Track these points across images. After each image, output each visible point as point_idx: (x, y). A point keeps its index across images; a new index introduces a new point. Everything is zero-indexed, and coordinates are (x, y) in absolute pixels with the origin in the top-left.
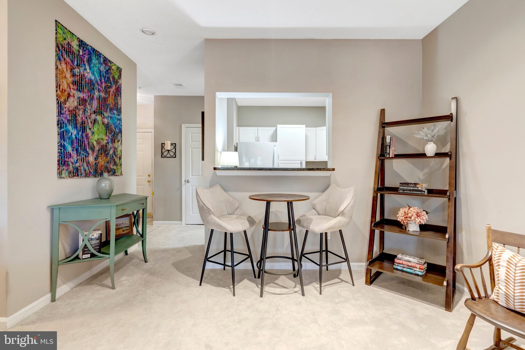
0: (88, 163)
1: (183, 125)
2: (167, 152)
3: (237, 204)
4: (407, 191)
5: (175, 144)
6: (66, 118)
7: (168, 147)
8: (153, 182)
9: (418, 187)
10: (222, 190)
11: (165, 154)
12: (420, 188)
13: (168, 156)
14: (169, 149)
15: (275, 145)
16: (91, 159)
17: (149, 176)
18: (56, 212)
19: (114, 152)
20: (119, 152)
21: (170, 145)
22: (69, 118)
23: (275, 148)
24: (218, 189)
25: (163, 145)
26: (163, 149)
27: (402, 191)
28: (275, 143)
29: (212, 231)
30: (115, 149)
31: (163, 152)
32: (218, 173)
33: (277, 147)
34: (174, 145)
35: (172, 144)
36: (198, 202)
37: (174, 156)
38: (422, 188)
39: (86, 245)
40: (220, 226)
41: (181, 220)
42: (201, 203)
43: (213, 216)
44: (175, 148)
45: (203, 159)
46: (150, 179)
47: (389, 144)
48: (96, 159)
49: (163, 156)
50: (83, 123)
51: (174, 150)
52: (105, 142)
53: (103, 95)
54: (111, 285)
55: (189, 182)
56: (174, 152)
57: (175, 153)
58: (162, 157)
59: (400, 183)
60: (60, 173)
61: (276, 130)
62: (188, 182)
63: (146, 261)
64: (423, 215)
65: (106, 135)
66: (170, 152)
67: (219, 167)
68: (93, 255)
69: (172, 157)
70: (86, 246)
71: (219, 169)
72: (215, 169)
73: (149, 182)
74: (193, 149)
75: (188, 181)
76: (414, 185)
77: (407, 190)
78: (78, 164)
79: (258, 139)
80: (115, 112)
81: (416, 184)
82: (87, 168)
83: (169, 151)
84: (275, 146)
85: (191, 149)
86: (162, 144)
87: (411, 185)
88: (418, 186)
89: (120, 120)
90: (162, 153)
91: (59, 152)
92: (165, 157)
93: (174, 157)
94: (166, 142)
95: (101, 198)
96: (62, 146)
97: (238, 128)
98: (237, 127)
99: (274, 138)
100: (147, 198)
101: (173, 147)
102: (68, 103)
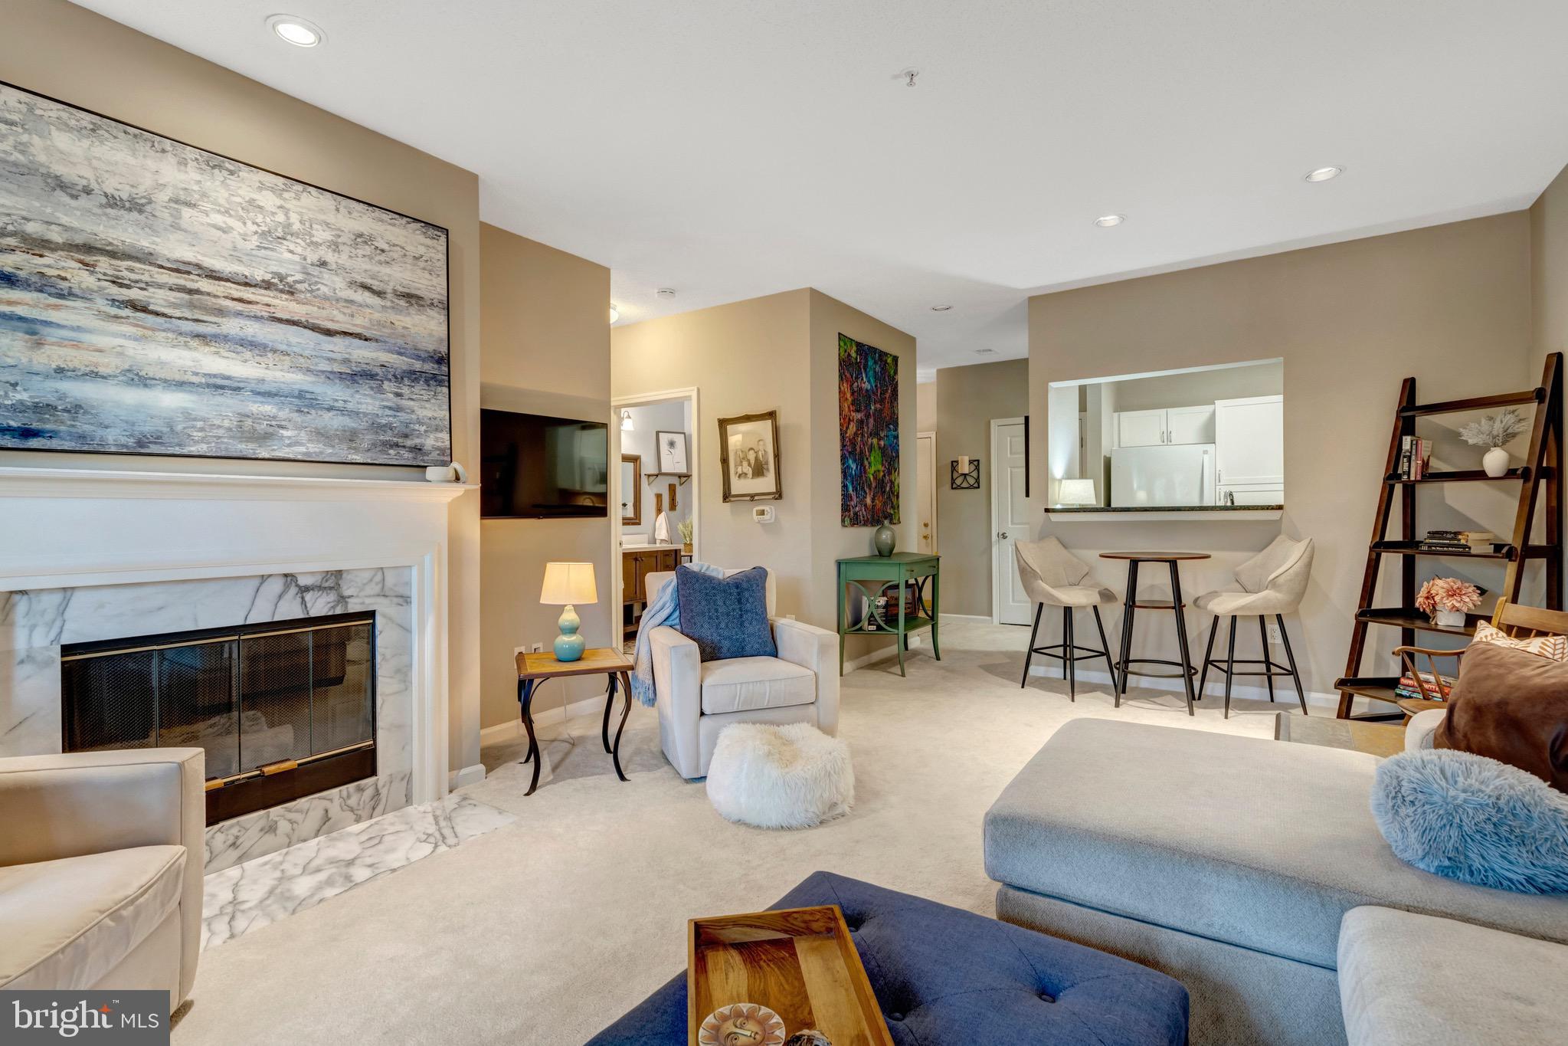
0: (866, 505)
1: (992, 422)
2: (962, 478)
3: (1086, 570)
4: (1435, 547)
5: (978, 461)
6: (847, 450)
7: (965, 467)
8: (935, 538)
9: (1460, 540)
10: (1060, 545)
11: (958, 482)
12: (1463, 542)
13: (965, 485)
14: (966, 471)
15: (1207, 451)
16: (868, 501)
17: (926, 525)
18: (843, 567)
19: (891, 488)
20: (896, 487)
21: (967, 463)
22: (850, 450)
23: (1206, 457)
24: (1053, 545)
25: (955, 464)
26: (955, 472)
27: (1425, 548)
28: (1210, 447)
29: (1041, 605)
30: (892, 483)
31: (954, 477)
32: (1053, 517)
33: (1214, 458)
34: (976, 463)
35: (971, 462)
36: (1018, 561)
37: (976, 485)
38: (1467, 542)
39: (872, 613)
40: (1052, 597)
41: (991, 615)
42: (1022, 561)
43: (1041, 581)
44: (977, 468)
45: (1027, 495)
46: (928, 531)
47: (1408, 454)
48: (873, 500)
49: (954, 486)
50: (861, 452)
51: (975, 474)
52: (882, 474)
53: (878, 406)
54: (900, 674)
55: (1007, 537)
56: (976, 477)
57: (977, 480)
58: (952, 488)
59: (1429, 533)
60: (843, 521)
61: (1214, 414)
62: (1004, 536)
63: (938, 658)
64: (1464, 594)
65: (883, 465)
66: (967, 477)
67: (1059, 507)
68: (880, 628)
69: (971, 487)
70: (872, 615)
71: (1054, 511)
72: (1047, 510)
73: (925, 537)
74: (1013, 470)
75: (1003, 534)
76: (1452, 535)
77: (1436, 545)
78: (857, 509)
79: (1167, 438)
80: (891, 426)
81: (1456, 533)
82: (865, 513)
83: (965, 475)
84: (1205, 452)
85: (1009, 469)
86: (952, 462)
87: (1449, 536)
88: (1460, 537)
89: (896, 437)
90: (953, 481)
91: (842, 495)
92: (959, 487)
93: (977, 488)
94: (960, 459)
95: (881, 554)
96: (845, 486)
97: (1116, 414)
98: (1115, 412)
99: (1209, 435)
100: (938, 559)
101: (973, 467)
102: (848, 431)
